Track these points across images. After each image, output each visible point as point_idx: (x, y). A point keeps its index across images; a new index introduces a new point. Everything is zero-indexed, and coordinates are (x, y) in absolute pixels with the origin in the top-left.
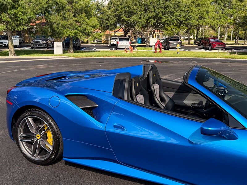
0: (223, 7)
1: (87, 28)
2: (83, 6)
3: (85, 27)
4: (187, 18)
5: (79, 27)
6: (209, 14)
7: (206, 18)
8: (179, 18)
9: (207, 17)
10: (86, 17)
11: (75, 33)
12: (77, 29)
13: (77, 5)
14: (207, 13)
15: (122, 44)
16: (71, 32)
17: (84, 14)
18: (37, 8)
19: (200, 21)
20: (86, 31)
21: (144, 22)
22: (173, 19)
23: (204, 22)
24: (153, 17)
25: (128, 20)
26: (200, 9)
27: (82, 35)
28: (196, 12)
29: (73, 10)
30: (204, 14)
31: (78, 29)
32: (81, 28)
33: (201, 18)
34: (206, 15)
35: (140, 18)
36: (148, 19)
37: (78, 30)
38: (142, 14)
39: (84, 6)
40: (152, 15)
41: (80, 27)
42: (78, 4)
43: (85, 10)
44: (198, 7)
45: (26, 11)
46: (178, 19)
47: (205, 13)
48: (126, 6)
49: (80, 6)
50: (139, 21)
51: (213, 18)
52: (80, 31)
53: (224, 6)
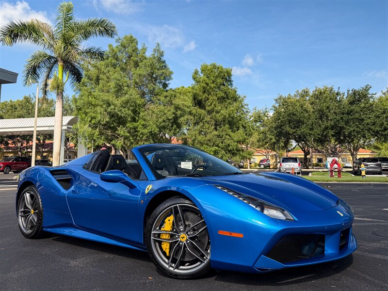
1: (231, 144)
2: (226, 116)
3: (229, 142)
4: (385, 127)
5: (221, 143)
8: (372, 127)
10: (230, 130)
11: (215, 151)
12: (217, 146)
13: (218, 115)
15: (287, 166)
16: (210, 149)
17: (227, 126)
18: (160, 120)
20: (230, 148)
21: (319, 135)
22: (362, 129)
24: (330, 127)
25: (294, 132)
27: (225, 153)
29: (213, 122)
31: (219, 145)
32: (223, 144)
35: (312, 129)
36: (324, 130)
37: (219, 147)
38: (313, 123)
39: (227, 116)
40: (329, 124)
41: (222, 143)
42: (219, 114)
43: (229, 121)
45: (148, 124)
46: (370, 128)
48: (290, 114)
49: (222, 117)
50: (309, 133)
52: (222, 148)
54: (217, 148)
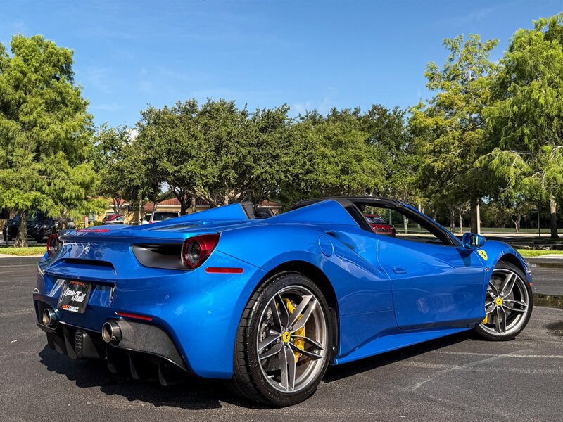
0: (394, 150)
1: (67, 187)
2: (60, 135)
3: (62, 184)
4: (308, 168)
5: (46, 186)
6: (363, 163)
7: (356, 172)
8: (291, 168)
9: (358, 169)
10: (67, 162)
11: (35, 200)
12: (39, 190)
13: (44, 133)
14: (359, 160)
16: (24, 196)
17: (61, 153)
19: (343, 177)
20: (66, 194)
21: (214, 177)
22: (278, 171)
23: (353, 180)
24: (232, 165)
25: (175, 172)
26: (342, 153)
27: (53, 203)
28: (336, 159)
29: (33, 145)
30: (351, 163)
31: (43, 188)
32: (52, 187)
33: (345, 171)
34: (355, 166)
35: (204, 167)
36: (223, 170)
37: (43, 192)
38: (206, 157)
39: (63, 135)
40: (230, 161)
41: (49, 185)
42: (48, 131)
43: (65, 145)
44: (339, 149)
46: (288, 170)
47: (354, 161)
48: (170, 140)
49: (52, 136)
50: (200, 174)
51: (373, 172)
52: (48, 195)
53: (398, 148)
54: (38, 194)
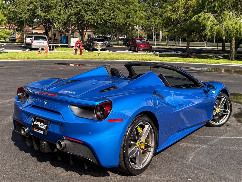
0: (152, 6)
4: (112, 17)
6: (137, 13)
7: (134, 18)
8: (104, 17)
9: (135, 16)
14: (135, 11)
15: (38, 44)
19: (127, 20)
21: (65, 19)
22: (97, 18)
23: (132, 21)
25: (45, 16)
26: (127, 8)
28: (124, 11)
30: (131, 13)
33: (128, 17)
34: (133, 14)
35: (59, 15)
36: (69, 16)
38: (61, 9)
40: (73, 12)
44: (126, 5)
46: (102, 18)
47: (133, 12)
50: (58, 18)
51: (141, 17)
53: (153, 5)
